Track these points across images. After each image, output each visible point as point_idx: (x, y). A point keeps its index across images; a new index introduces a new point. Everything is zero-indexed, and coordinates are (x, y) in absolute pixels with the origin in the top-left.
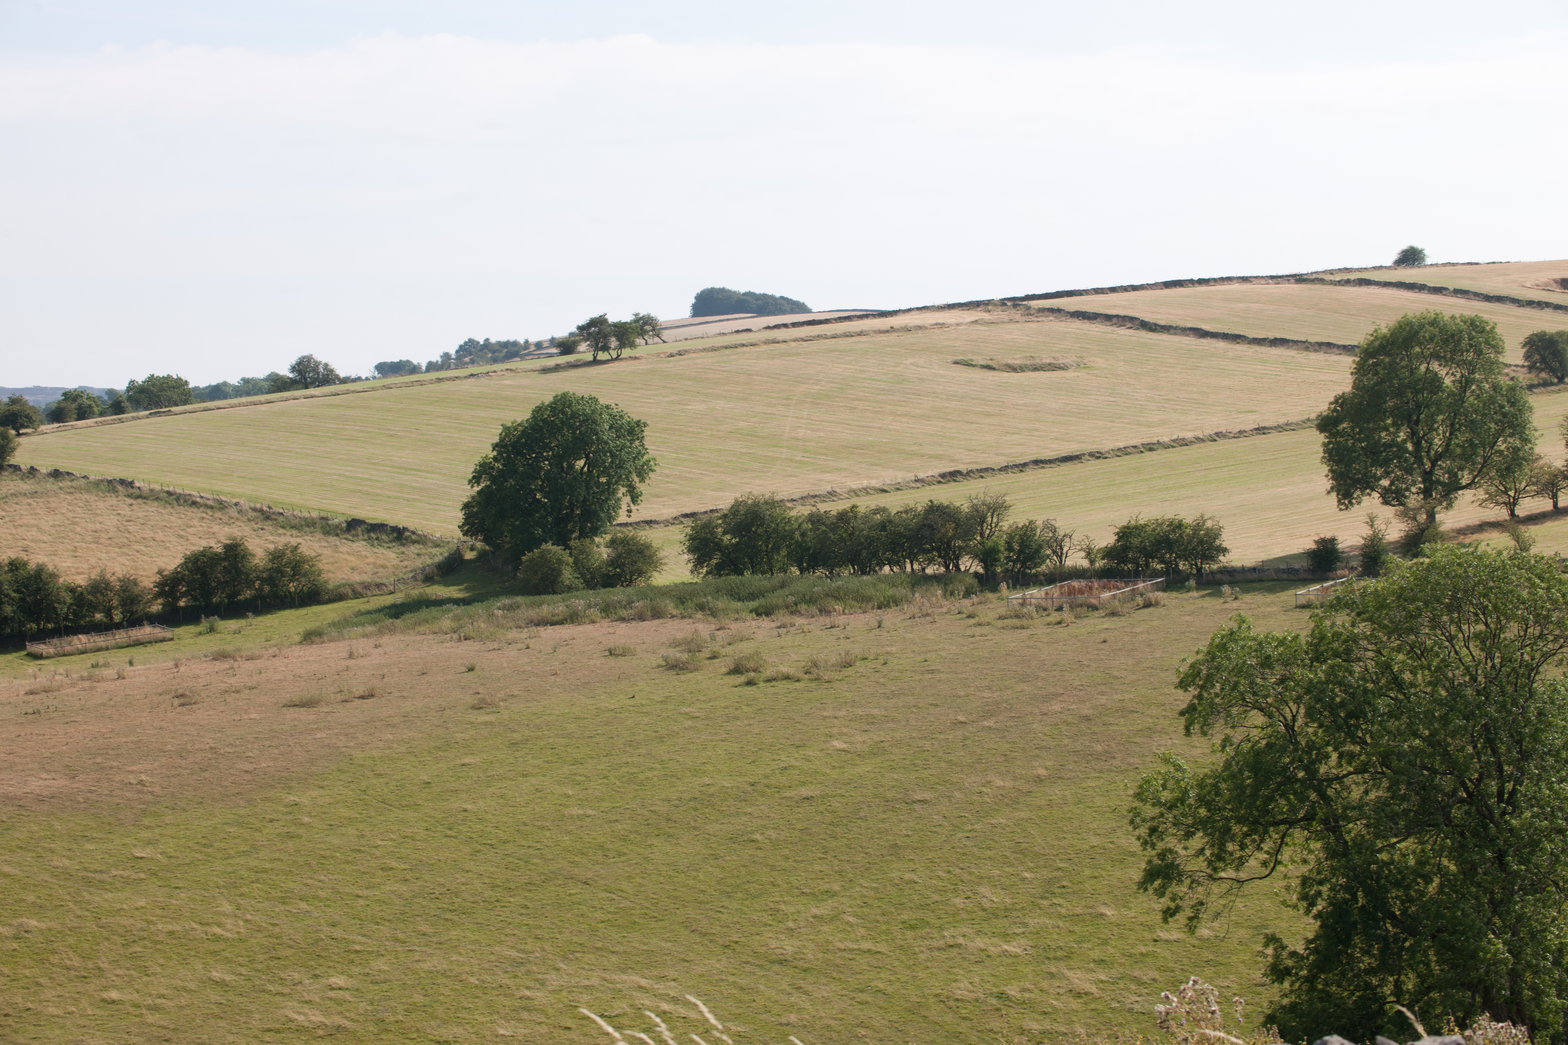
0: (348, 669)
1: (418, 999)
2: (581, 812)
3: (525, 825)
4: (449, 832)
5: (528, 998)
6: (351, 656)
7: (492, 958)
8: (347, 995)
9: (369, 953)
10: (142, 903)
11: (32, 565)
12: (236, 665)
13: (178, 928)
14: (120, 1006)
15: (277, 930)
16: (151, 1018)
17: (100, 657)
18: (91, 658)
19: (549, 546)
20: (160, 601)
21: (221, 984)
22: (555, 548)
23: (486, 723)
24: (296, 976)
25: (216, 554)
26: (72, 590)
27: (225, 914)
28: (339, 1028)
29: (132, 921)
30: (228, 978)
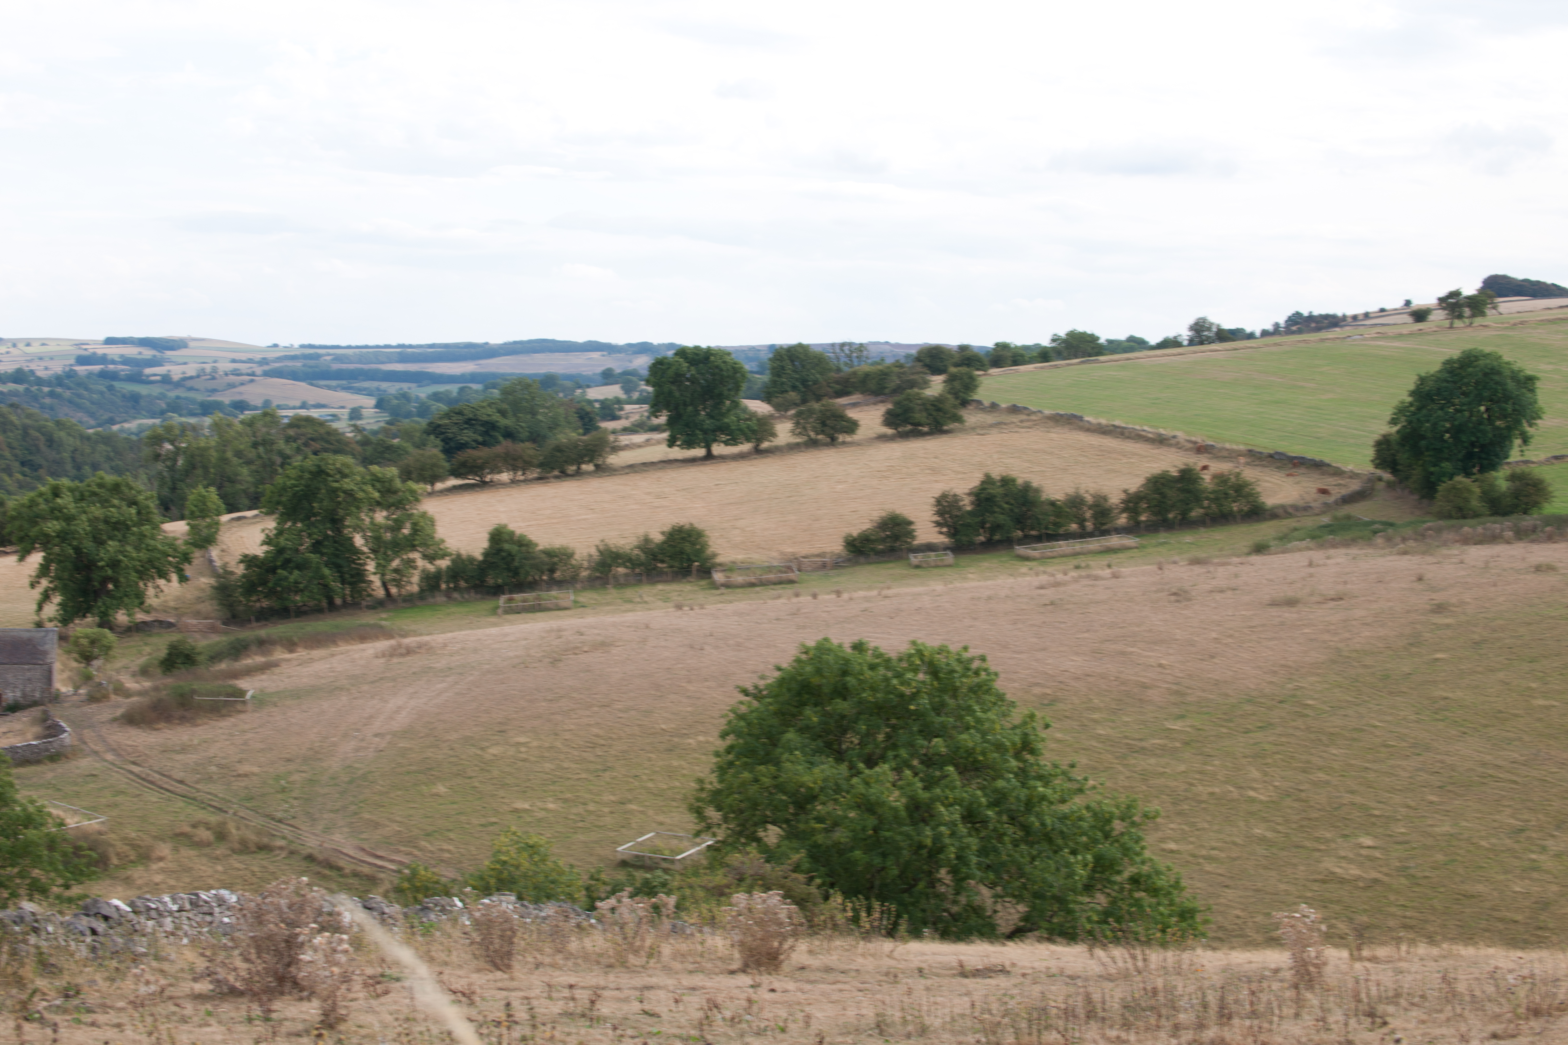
0: (1311, 575)
1: (1440, 857)
2: (1546, 703)
3: (1500, 712)
4: (1437, 717)
5: (1534, 861)
6: (1310, 565)
7: (1496, 825)
8: (1377, 854)
9: (1388, 817)
10: (1182, 768)
11: (1020, 481)
12: (1211, 569)
13: (1217, 790)
14: (1177, 856)
15: (1303, 795)
16: (1208, 867)
17: (1081, 561)
18: (1075, 562)
19: (1460, 478)
20: (1124, 515)
21: (1262, 840)
22: (1464, 480)
23: (1448, 626)
24: (1328, 835)
25: (1174, 477)
26: (1053, 503)
27: (1255, 780)
28: (1376, 881)
29: (1175, 783)
30: (1269, 835)
